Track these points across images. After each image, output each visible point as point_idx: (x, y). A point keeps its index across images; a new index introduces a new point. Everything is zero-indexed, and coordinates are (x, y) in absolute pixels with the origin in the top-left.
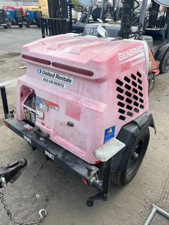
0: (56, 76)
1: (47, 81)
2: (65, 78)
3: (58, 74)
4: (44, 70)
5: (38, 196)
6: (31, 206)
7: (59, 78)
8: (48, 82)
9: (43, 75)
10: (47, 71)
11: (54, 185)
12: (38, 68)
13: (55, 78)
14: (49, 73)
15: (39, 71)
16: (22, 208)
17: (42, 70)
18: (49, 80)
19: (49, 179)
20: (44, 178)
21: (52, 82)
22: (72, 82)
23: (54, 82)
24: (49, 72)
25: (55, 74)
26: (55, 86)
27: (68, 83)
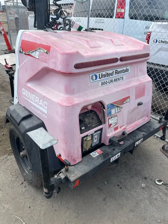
0: (115, 72)
1: (106, 83)
2: (123, 70)
3: (116, 70)
4: (101, 73)
5: (143, 185)
6: (154, 190)
7: (118, 72)
8: (108, 84)
9: (101, 79)
10: (104, 73)
11: (130, 173)
12: (91, 75)
13: (114, 75)
14: (108, 74)
15: (94, 77)
16: (158, 197)
17: (98, 75)
18: (108, 82)
19: (122, 176)
20: (122, 180)
21: (112, 81)
22: (129, 70)
23: (113, 80)
24: (107, 72)
25: (113, 71)
26: (115, 83)
27: (127, 72)
